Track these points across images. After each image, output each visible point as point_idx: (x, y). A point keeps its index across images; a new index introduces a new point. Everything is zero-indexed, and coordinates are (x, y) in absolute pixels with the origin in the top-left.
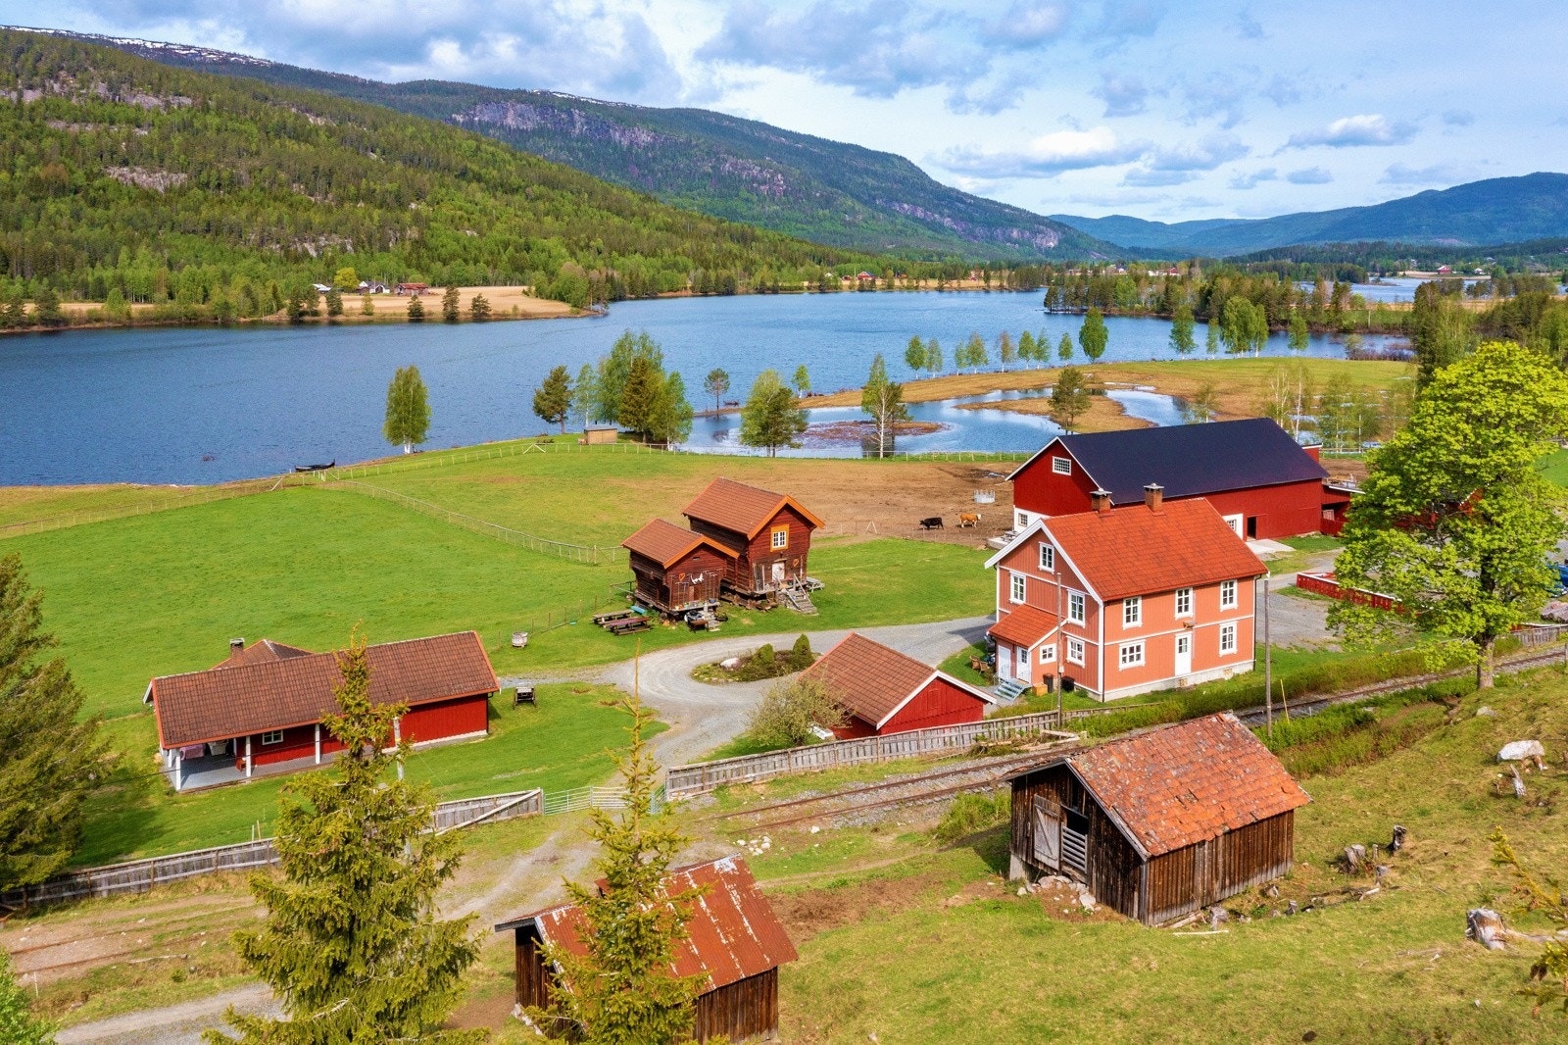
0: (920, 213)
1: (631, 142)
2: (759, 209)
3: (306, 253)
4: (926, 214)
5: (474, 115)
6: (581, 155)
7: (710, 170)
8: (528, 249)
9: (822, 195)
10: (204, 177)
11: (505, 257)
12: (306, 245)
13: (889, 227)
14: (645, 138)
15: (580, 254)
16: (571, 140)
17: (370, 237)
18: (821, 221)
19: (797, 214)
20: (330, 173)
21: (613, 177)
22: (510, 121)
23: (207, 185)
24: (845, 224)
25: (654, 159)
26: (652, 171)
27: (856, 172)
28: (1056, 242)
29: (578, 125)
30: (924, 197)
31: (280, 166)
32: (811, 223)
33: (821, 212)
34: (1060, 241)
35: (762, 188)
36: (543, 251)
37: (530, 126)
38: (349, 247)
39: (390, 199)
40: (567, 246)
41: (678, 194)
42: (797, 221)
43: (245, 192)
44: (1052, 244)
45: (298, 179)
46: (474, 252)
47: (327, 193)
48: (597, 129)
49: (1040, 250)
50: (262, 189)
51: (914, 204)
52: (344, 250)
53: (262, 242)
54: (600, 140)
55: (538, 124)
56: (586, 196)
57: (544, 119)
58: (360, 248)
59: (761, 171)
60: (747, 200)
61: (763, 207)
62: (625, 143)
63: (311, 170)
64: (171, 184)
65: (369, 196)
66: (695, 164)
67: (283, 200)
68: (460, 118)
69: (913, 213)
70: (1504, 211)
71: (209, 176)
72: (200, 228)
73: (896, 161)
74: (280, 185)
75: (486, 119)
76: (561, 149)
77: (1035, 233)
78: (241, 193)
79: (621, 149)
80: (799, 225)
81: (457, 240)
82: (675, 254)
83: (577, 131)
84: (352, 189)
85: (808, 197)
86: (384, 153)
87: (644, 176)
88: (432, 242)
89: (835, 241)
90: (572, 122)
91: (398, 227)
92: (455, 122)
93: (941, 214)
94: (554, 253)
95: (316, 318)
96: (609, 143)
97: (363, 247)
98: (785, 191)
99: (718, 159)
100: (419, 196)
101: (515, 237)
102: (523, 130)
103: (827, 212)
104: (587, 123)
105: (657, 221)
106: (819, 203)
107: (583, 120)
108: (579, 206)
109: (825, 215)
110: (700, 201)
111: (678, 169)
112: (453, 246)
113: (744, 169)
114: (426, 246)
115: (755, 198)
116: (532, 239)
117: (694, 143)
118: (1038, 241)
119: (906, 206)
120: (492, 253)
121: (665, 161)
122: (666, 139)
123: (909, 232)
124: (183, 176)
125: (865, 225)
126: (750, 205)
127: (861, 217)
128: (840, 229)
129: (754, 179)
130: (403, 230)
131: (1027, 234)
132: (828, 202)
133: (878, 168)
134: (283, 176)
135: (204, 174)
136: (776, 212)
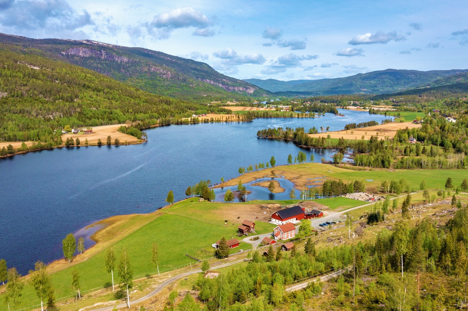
0: (212, 83)
1: (121, 61)
2: (163, 83)
3: (50, 118)
4: (214, 83)
5: (69, 52)
6: (105, 65)
7: (147, 70)
8: (111, 113)
9: (182, 78)
10: (13, 94)
11: (106, 116)
12: (50, 116)
13: (203, 88)
14: (125, 59)
15: (126, 114)
16: (102, 60)
17: (67, 112)
18: (183, 87)
19: (175, 85)
20: (50, 92)
21: (116, 73)
22: (81, 54)
23: (14, 96)
24: (190, 88)
25: (129, 67)
26: (128, 71)
27: (192, 69)
28: (253, 91)
29: (103, 55)
30: (213, 77)
31: (35, 89)
32: (180, 88)
33: (182, 84)
34: (254, 91)
35: (164, 76)
36: (116, 114)
37: (87, 56)
38: (62, 116)
39: (69, 99)
40: (122, 112)
41: (137, 78)
42: (175, 87)
43: (26, 98)
44: (252, 92)
45: (41, 93)
46: (97, 115)
47: (50, 97)
48: (110, 57)
49: (249, 94)
50: (31, 97)
51: (210, 80)
52: (60, 117)
53: (37, 115)
54: (111, 60)
55: (90, 55)
56: (121, 91)
57: (92, 53)
58: (65, 116)
59: (163, 71)
60: (159, 80)
61: (165, 83)
62: (119, 61)
63: (45, 90)
64: (3, 96)
65: (62, 98)
66: (142, 68)
67: (37, 100)
68: (64, 53)
69: (210, 83)
70: (380, 81)
71: (14, 93)
72: (18, 112)
73: (204, 65)
74: (36, 95)
75: (73, 53)
76: (98, 63)
77: (247, 88)
78: (24, 98)
79: (118, 63)
80: (176, 89)
81: (91, 111)
82: (152, 112)
83: (103, 57)
84: (58, 96)
85: (178, 79)
86: (60, 80)
87: (126, 72)
88: (85, 113)
89: (188, 94)
90: (102, 55)
91: (74, 108)
92: (63, 55)
93: (219, 83)
94: (119, 114)
95: (73, 146)
96: (114, 61)
97: (65, 115)
98: (171, 77)
99: (150, 67)
100: (77, 97)
101: (107, 110)
102: (85, 57)
103: (184, 84)
104: (107, 55)
105: (143, 100)
106: (182, 81)
107: (105, 54)
108: (120, 95)
109: (184, 85)
110: (144, 81)
111: (137, 70)
112: (91, 114)
113: (158, 70)
114: (83, 114)
115: (162, 80)
116: (112, 110)
117: (142, 61)
118: (248, 91)
119: (208, 80)
120: (102, 115)
121: (132, 67)
122: (132, 60)
123: (210, 90)
124: (6, 93)
125: (196, 88)
126: (160, 82)
127: (195, 85)
128: (189, 89)
129: (161, 73)
130: (75, 109)
131: (245, 89)
132: (184, 80)
133: (199, 68)
134: (36, 92)
135: (13, 93)
136: (168, 84)
